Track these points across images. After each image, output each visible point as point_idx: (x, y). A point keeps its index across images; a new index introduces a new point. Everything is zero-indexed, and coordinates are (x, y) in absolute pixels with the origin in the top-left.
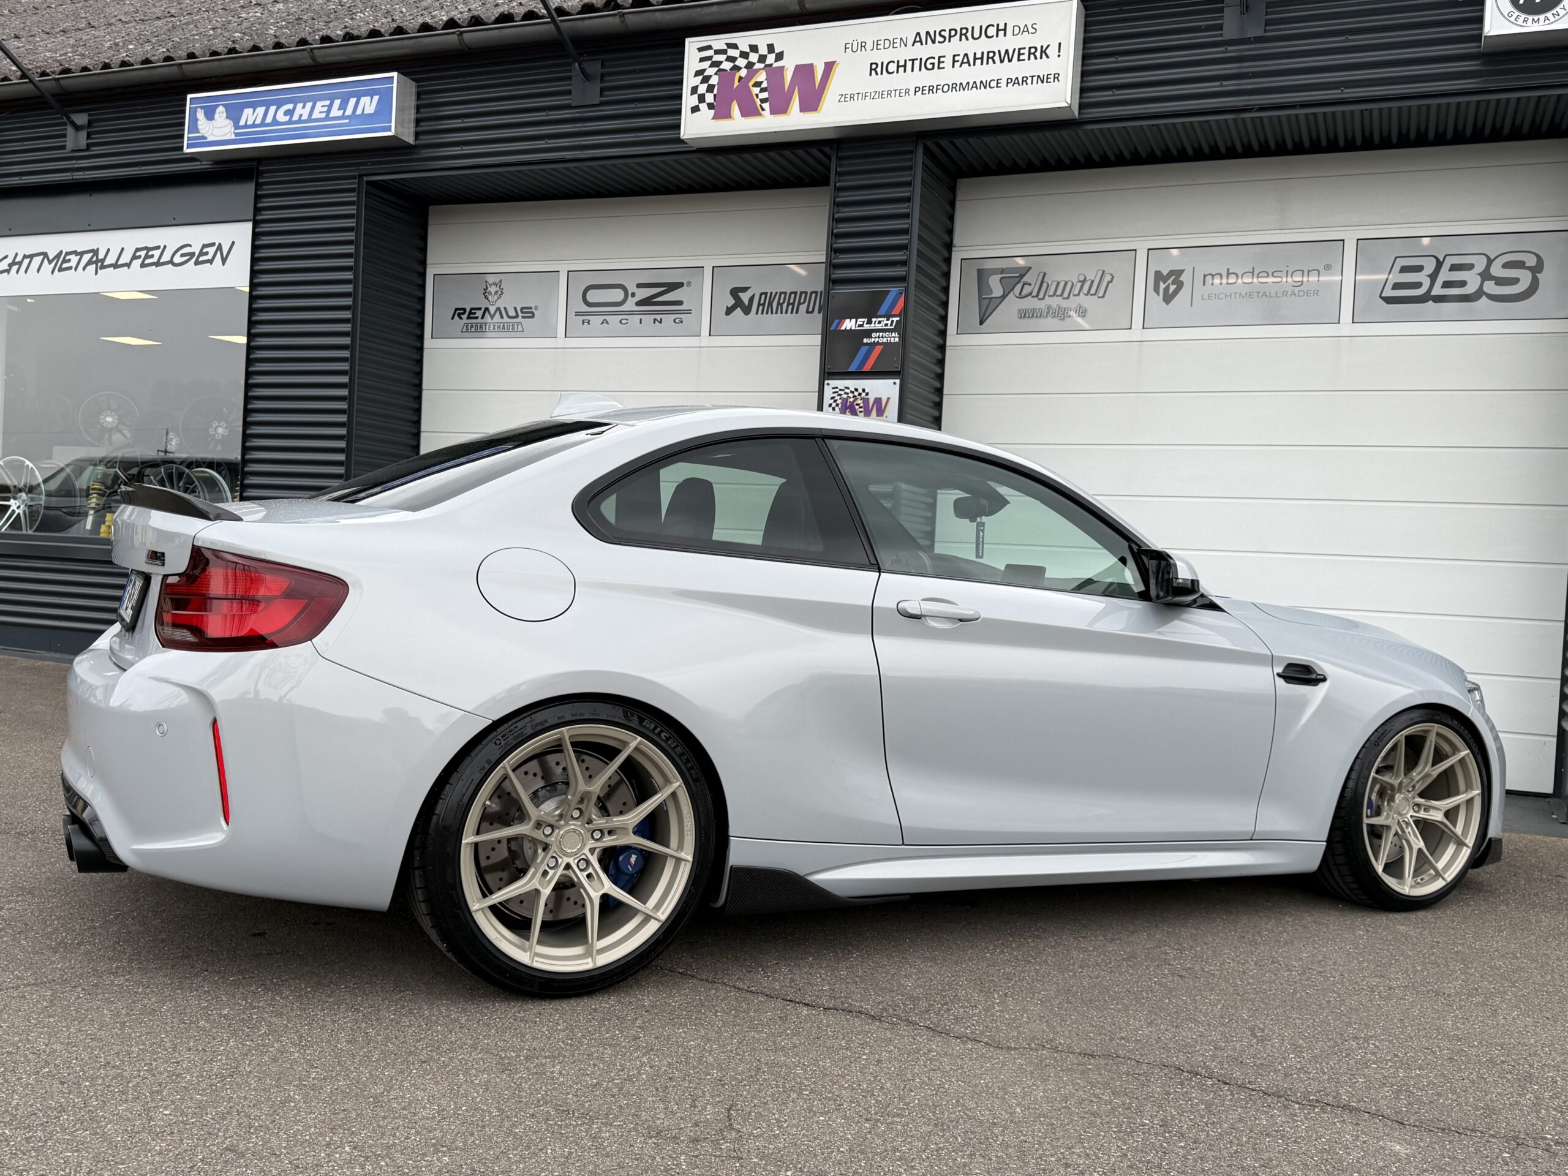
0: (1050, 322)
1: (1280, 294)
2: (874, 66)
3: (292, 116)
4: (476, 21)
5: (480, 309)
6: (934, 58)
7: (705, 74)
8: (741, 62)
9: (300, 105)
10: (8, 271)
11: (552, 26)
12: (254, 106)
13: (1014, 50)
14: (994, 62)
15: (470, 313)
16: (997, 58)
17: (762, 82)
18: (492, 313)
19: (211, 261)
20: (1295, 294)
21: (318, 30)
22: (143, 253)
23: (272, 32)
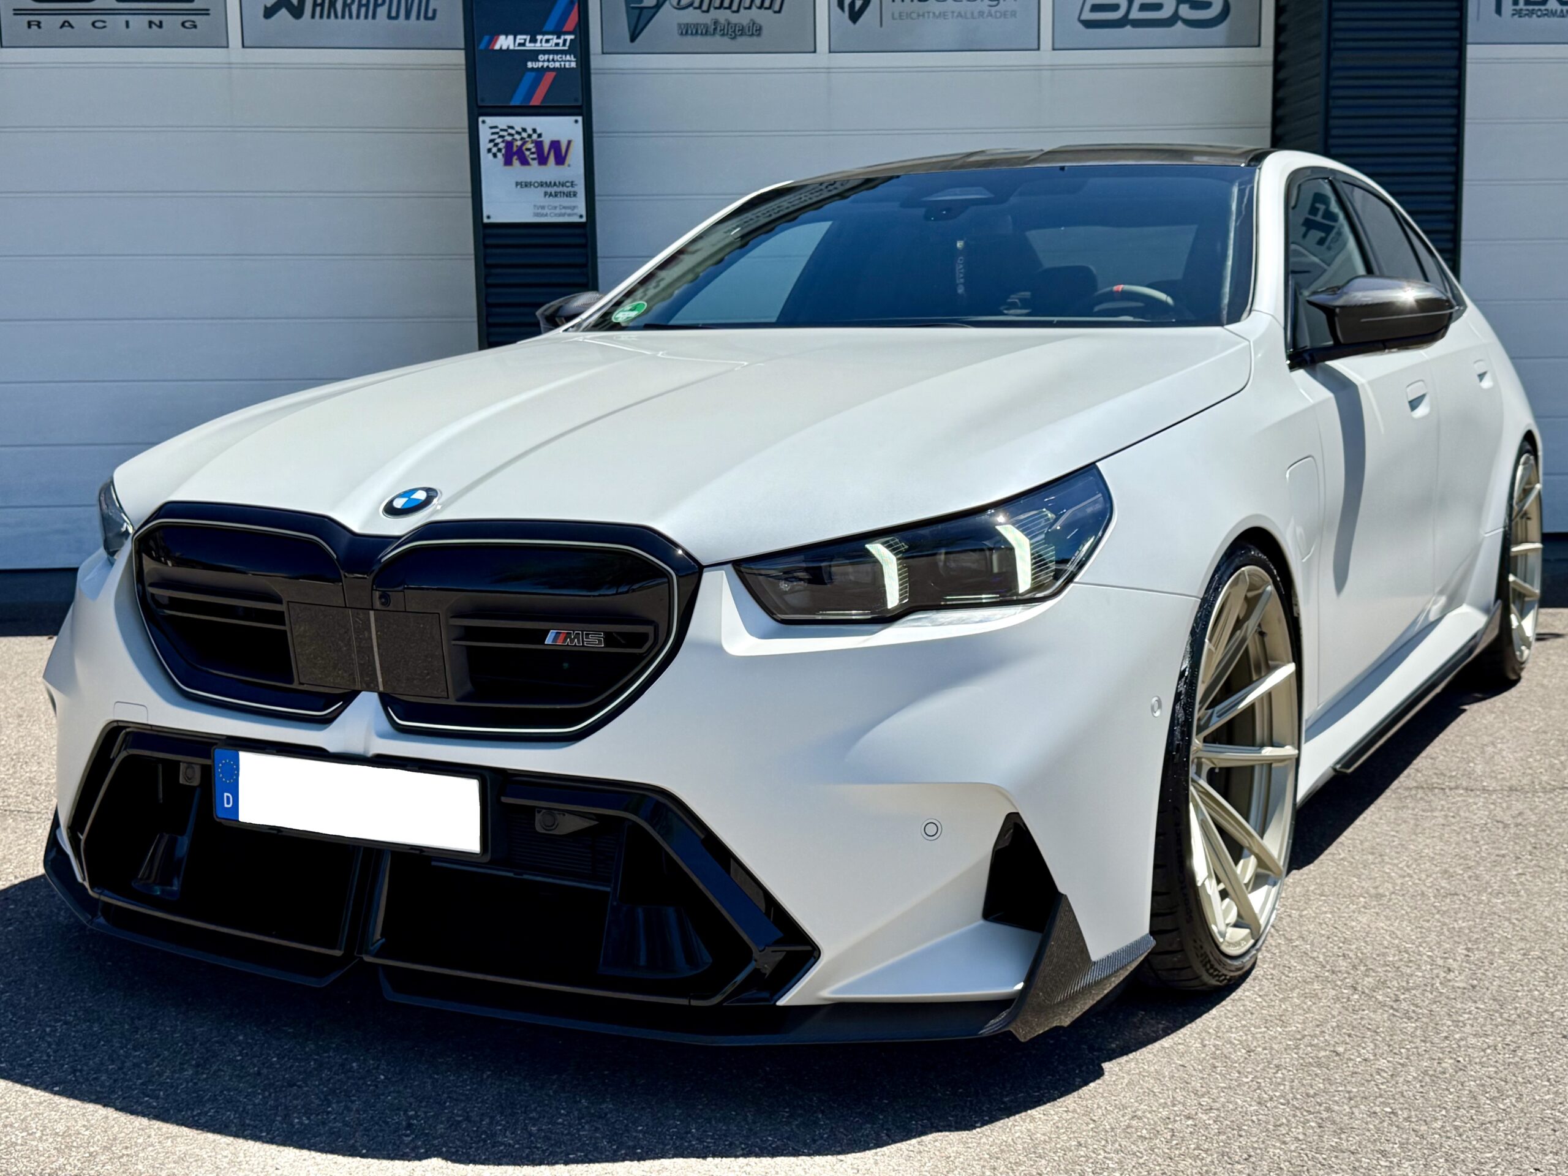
0: (718, 40)
1: (976, 14)
20: (991, 16)
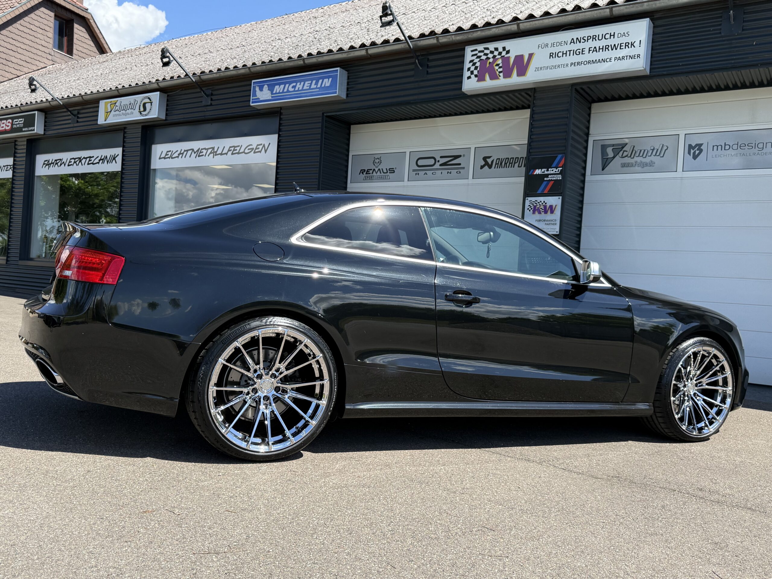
0: (637, 168)
2: (552, 54)
3: (295, 89)
4: (373, 44)
5: (371, 170)
6: (580, 49)
7: (474, 62)
8: (490, 56)
9: (299, 84)
10: (178, 157)
11: (406, 44)
12: (279, 84)
13: (618, 44)
14: (608, 50)
15: (367, 171)
16: (610, 48)
17: (499, 64)
18: (376, 171)
19: (260, 152)
20: (759, 154)
21: (306, 50)
22: (232, 149)
23: (287, 52)
